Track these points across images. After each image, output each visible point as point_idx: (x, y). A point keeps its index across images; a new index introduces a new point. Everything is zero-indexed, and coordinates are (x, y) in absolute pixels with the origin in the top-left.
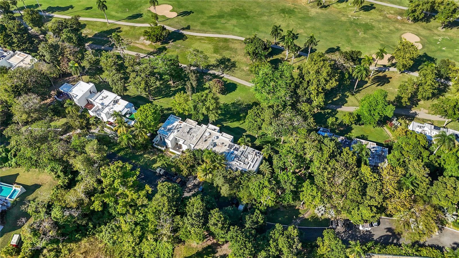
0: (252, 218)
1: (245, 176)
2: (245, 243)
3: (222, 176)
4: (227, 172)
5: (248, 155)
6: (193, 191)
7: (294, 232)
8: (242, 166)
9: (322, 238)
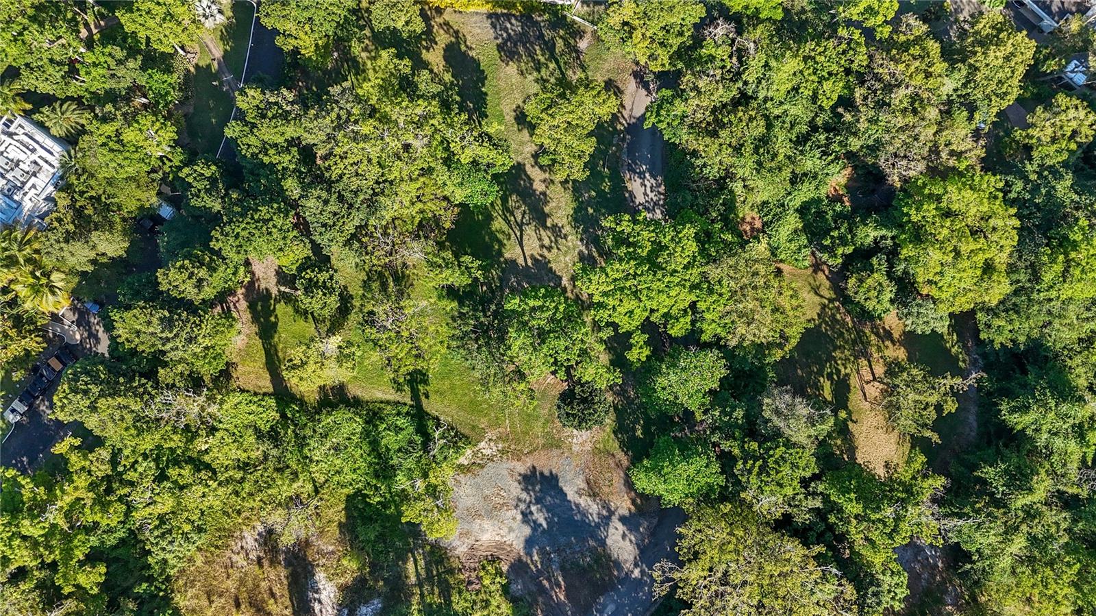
0: (199, 191)
1: (76, 182)
2: (258, 221)
3: (63, 245)
4: (55, 228)
5: (7, 158)
6: (98, 327)
7: (254, 97)
8: (43, 183)
9: (278, 33)
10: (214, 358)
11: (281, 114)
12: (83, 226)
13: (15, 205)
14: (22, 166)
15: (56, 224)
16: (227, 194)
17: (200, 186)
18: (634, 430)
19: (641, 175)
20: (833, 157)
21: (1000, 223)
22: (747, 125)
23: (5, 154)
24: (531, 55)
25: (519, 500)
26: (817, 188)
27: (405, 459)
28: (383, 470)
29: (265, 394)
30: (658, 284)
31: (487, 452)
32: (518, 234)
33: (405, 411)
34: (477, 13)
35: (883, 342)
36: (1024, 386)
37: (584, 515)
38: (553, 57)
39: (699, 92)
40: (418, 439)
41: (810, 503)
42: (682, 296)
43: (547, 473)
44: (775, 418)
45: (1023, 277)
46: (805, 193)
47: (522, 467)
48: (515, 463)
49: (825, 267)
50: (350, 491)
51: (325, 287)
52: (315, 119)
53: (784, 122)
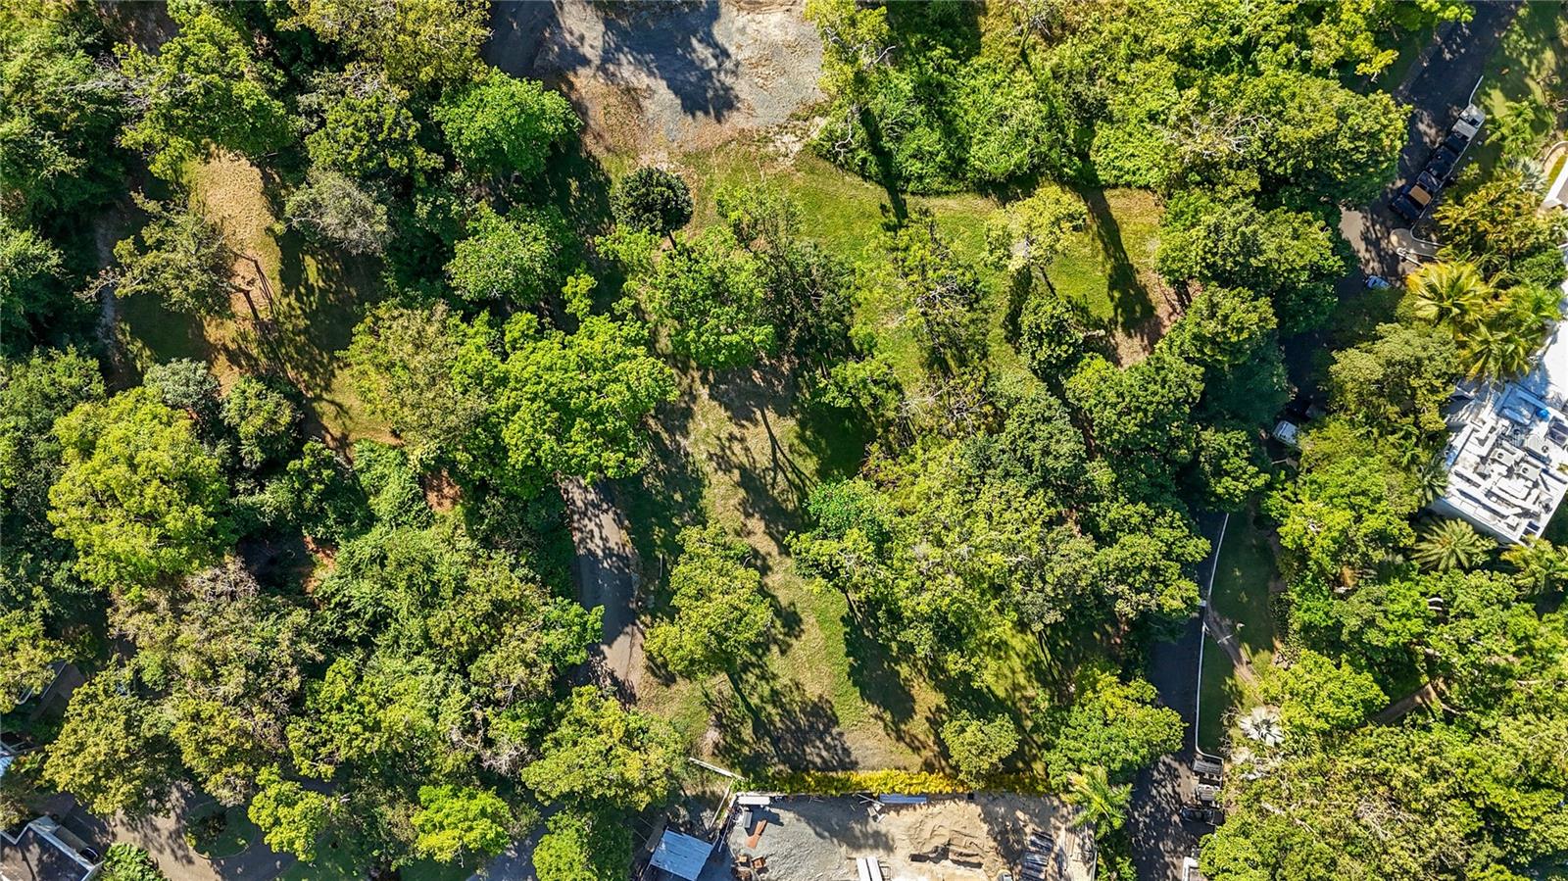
0: (1236, 454)
1: (1419, 451)
2: (1138, 409)
3: (1424, 355)
4: (1438, 377)
5: (1527, 479)
6: (1368, 256)
7: (1172, 597)
8: (1468, 449)
9: (1152, 702)
10: (1182, 213)
11: (1129, 576)
12: (1397, 386)
13: (1507, 412)
14: (1503, 470)
15: (1438, 383)
16: (1196, 454)
17: (1237, 462)
18: (581, 189)
19: (609, 553)
20: (333, 601)
21: (74, 512)
22: (452, 623)
23: (1530, 484)
24: (787, 713)
25: (734, 73)
26: (352, 554)
27: (902, 113)
28: (933, 95)
29: (1115, 186)
30: (554, 380)
31: (788, 138)
32: (779, 455)
33: (912, 184)
34: (873, 769)
35: (240, 347)
36: (30, 297)
37: (639, 62)
38: (755, 712)
39: (523, 661)
40: (887, 144)
41: (315, 99)
42: (519, 366)
43: (700, 114)
44: (369, 206)
45: (41, 447)
46: (365, 546)
47: (737, 120)
48: (747, 127)
49: (332, 444)
50: (977, 62)
51: (1040, 338)
52: (1078, 573)
53: (409, 646)
